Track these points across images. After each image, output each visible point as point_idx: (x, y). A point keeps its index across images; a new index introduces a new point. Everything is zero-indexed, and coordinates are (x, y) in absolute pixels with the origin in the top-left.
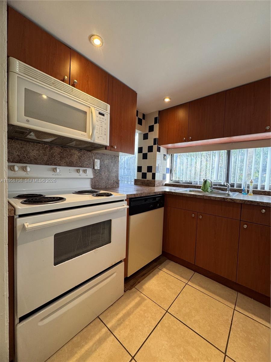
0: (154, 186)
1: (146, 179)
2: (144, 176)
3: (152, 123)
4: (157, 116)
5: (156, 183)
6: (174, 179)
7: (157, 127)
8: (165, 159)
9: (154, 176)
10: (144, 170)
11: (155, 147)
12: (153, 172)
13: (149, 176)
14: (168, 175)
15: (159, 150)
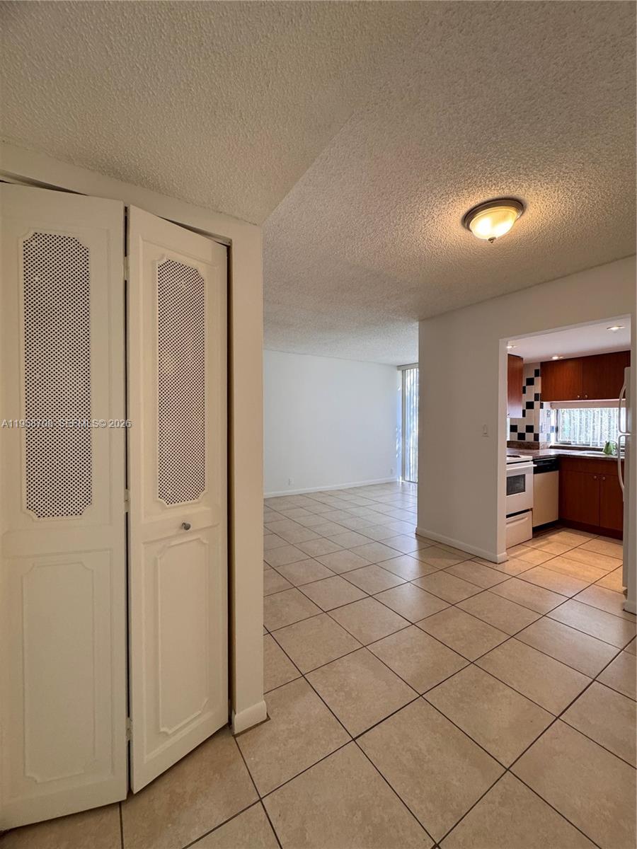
0: (538, 449)
1: (524, 439)
2: (521, 436)
3: (532, 375)
4: (539, 368)
5: (541, 445)
6: (560, 439)
7: (538, 381)
8: (548, 416)
9: (536, 437)
10: (521, 429)
11: (537, 404)
12: (535, 432)
13: (529, 437)
14: (553, 435)
15: (542, 406)
